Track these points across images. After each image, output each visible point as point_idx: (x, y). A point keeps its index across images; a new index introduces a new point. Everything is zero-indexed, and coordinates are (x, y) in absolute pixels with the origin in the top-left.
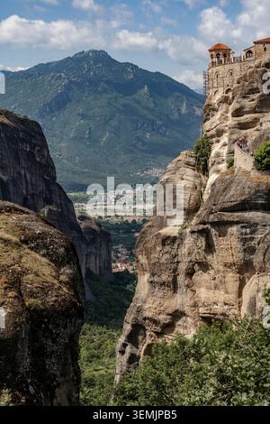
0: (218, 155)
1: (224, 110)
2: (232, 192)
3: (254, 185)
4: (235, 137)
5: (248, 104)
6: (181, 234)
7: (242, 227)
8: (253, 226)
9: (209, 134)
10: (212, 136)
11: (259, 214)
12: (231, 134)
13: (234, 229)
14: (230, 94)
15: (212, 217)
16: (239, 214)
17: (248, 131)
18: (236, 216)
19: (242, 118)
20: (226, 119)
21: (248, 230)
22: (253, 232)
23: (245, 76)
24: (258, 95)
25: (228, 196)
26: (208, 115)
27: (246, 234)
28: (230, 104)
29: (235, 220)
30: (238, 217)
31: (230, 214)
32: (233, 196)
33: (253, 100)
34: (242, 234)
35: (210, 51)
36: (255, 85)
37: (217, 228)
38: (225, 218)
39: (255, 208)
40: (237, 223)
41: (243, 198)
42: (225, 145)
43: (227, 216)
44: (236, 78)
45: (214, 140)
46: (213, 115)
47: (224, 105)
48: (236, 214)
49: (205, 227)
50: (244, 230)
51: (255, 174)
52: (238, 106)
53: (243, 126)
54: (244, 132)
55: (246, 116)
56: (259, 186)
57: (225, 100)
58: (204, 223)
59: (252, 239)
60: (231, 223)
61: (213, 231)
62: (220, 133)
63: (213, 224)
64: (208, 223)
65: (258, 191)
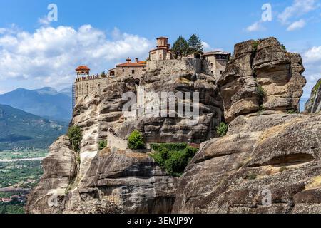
0: (90, 139)
1: (94, 109)
2: (114, 165)
3: (131, 159)
4: (103, 127)
5: (113, 105)
6: (67, 194)
7: (123, 188)
8: (130, 187)
9: (80, 124)
10: (83, 126)
11: (134, 179)
12: (101, 124)
13: (117, 190)
14: (98, 99)
15: (99, 182)
16: (120, 179)
17: (113, 122)
18: (118, 181)
19: (108, 114)
20: (95, 114)
21: (127, 190)
22: (130, 191)
23: (110, 87)
24: (120, 99)
25: (112, 167)
26: (79, 112)
27: (126, 193)
28: (97, 105)
29: (118, 183)
30: (120, 181)
31: (114, 180)
32: (116, 167)
33: (116, 103)
34: (123, 193)
35: (77, 70)
36: (118, 93)
37: (103, 190)
38: (111, 183)
39: (131, 175)
40: (120, 185)
41: (124, 168)
42: (95, 132)
43: (112, 181)
44: (103, 88)
45: (84, 128)
46: (83, 112)
47: (94, 106)
48: (118, 180)
49: (95, 189)
50: (124, 190)
51: (129, 152)
52: (106, 106)
53: (109, 120)
54: (110, 123)
55: (111, 113)
56: (134, 160)
57: (95, 103)
58: (94, 187)
59: (130, 196)
60: (115, 186)
61: (100, 192)
62: (90, 124)
63: (100, 187)
64: (97, 186)
65: (134, 164)
